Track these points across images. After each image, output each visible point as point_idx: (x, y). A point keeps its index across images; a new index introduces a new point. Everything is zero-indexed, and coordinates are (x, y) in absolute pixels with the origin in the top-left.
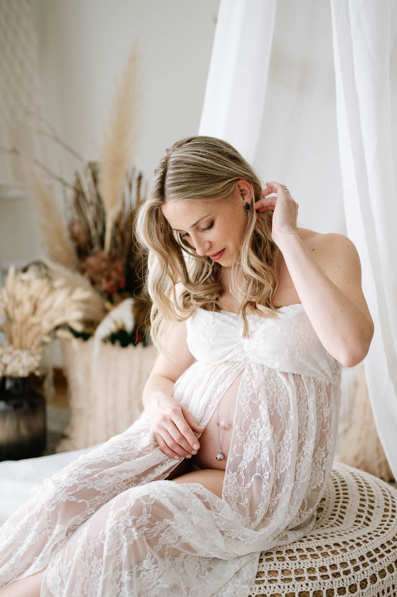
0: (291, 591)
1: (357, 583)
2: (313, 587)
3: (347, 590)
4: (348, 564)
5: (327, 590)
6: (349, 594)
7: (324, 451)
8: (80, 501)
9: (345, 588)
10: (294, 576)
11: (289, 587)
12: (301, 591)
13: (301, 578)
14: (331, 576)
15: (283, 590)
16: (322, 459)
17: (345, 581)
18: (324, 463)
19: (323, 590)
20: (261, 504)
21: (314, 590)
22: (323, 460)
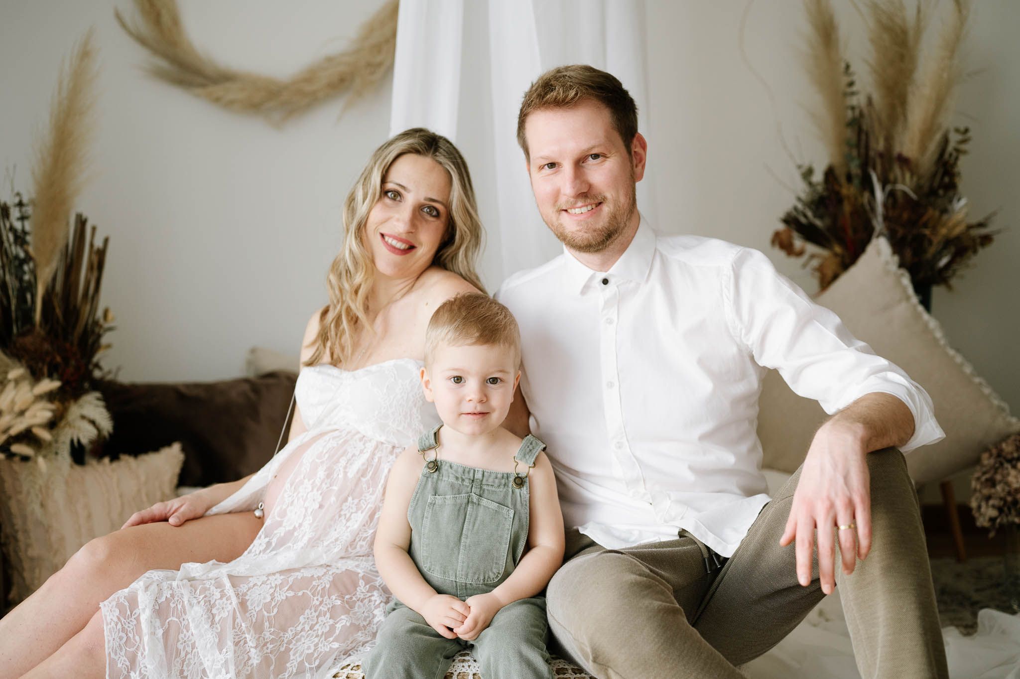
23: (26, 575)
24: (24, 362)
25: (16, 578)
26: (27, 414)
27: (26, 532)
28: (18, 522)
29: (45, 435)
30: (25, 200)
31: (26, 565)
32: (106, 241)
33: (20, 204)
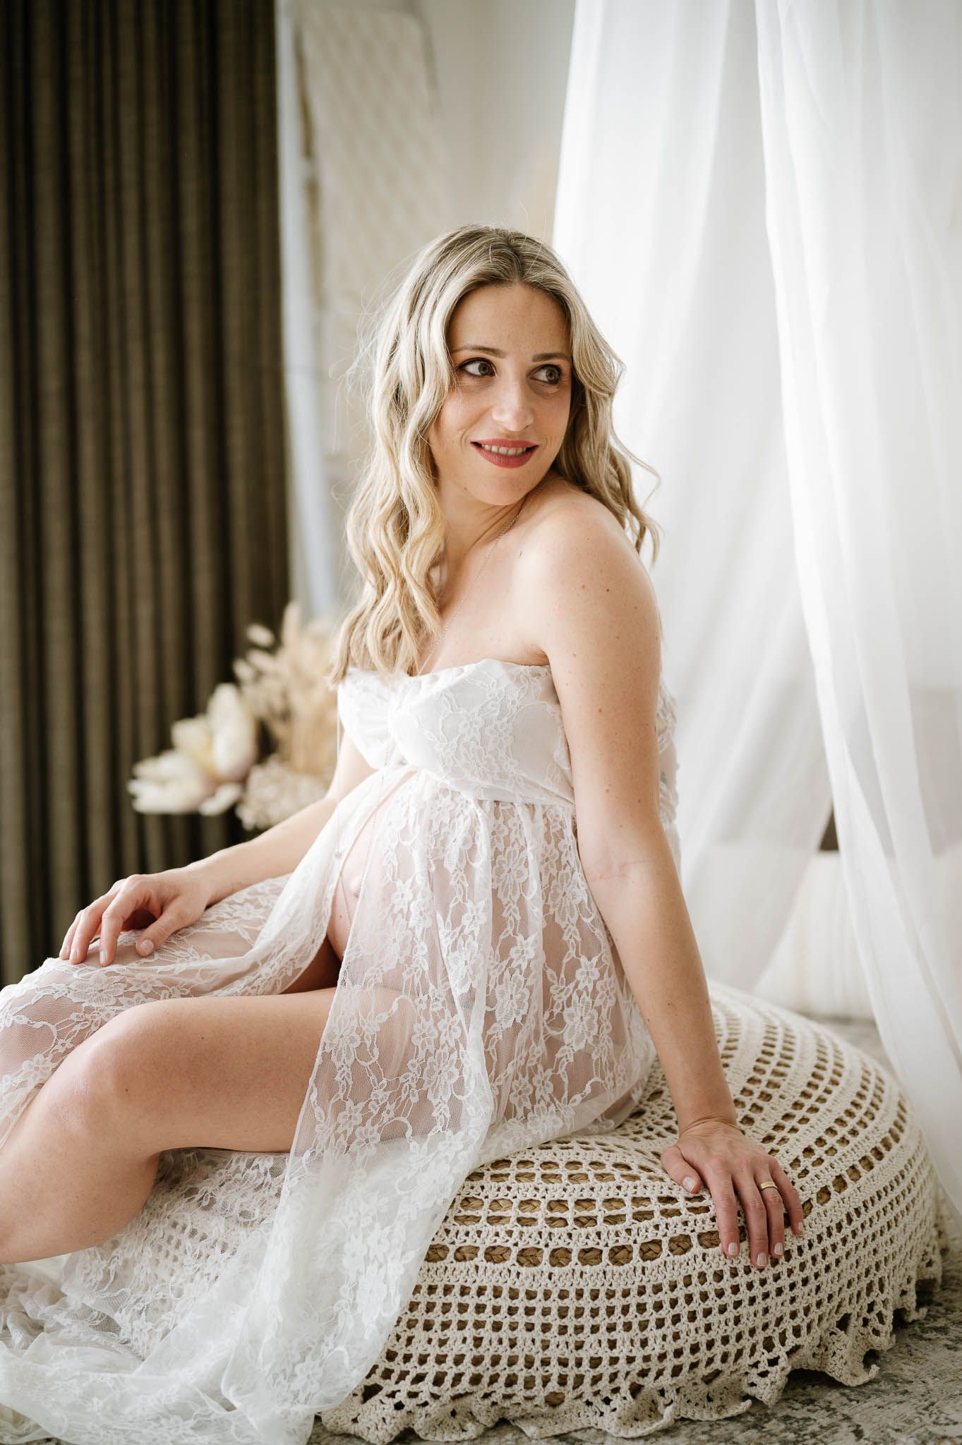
0: (469, 1242)
1: (633, 1246)
2: (521, 1239)
3: (605, 1256)
4: (626, 1203)
5: (554, 1251)
6: (608, 1265)
7: (596, 967)
8: (38, 1025)
9: (601, 1252)
10: (486, 1212)
11: (467, 1234)
12: (492, 1245)
13: (501, 1218)
14: (570, 1222)
15: (454, 1239)
16: (592, 984)
17: (604, 1236)
18: (598, 993)
19: (544, 1248)
20: (413, 1061)
21: (521, 1246)
22: (595, 986)
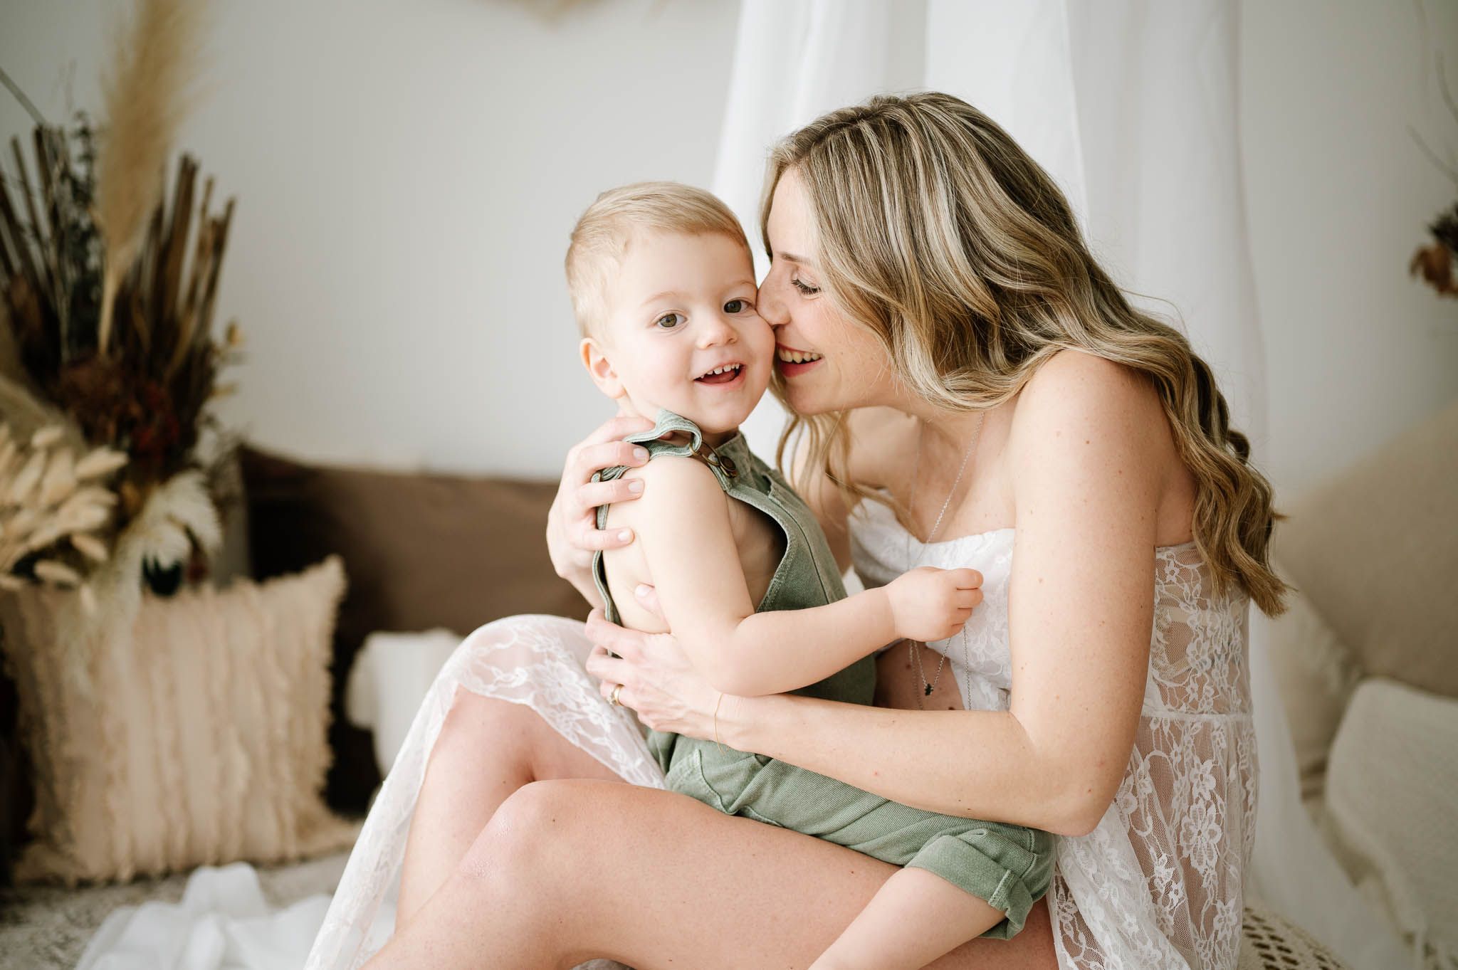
23: (59, 789)
24: (72, 414)
25: (41, 793)
26: (65, 511)
27: (60, 714)
28: (47, 696)
29: (95, 550)
30: (93, 124)
31: (59, 771)
32: (230, 207)
33: (85, 133)
